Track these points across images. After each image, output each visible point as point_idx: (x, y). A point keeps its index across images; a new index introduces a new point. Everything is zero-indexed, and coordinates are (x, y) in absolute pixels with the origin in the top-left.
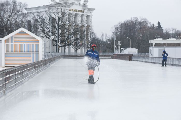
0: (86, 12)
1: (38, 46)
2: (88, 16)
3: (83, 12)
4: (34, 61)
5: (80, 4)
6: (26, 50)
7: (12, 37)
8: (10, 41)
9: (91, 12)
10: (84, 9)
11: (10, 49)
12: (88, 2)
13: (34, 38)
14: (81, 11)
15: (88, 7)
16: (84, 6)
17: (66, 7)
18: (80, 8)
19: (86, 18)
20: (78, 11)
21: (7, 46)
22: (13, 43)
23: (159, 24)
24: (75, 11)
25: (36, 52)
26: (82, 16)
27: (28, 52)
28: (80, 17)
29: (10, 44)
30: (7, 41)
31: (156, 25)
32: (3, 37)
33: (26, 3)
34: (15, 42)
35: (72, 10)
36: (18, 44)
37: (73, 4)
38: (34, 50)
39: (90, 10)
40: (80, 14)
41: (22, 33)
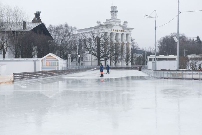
0: (126, 31)
1: (58, 63)
2: (127, 35)
3: (123, 31)
4: (56, 70)
5: (120, 25)
6: (52, 65)
7: (45, 58)
8: (44, 60)
9: (130, 31)
10: (124, 29)
11: (44, 65)
12: (127, 23)
13: (56, 59)
14: (121, 31)
15: (127, 27)
16: (124, 27)
17: (108, 28)
18: (121, 28)
19: (125, 36)
20: (118, 31)
21: (43, 63)
22: (46, 62)
23: (198, 38)
24: (116, 31)
25: (57, 66)
26: (122, 35)
27: (53, 66)
28: (121, 36)
29: (44, 62)
30: (42, 60)
31: (195, 39)
32: (41, 58)
33: (75, 27)
34: (46, 61)
35: (114, 30)
36: (48, 62)
37: (114, 25)
38: (56, 65)
39: (129, 29)
40: (120, 33)
41: (50, 56)
